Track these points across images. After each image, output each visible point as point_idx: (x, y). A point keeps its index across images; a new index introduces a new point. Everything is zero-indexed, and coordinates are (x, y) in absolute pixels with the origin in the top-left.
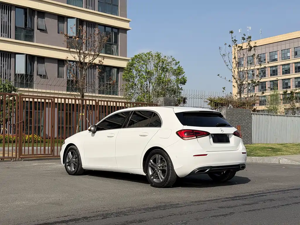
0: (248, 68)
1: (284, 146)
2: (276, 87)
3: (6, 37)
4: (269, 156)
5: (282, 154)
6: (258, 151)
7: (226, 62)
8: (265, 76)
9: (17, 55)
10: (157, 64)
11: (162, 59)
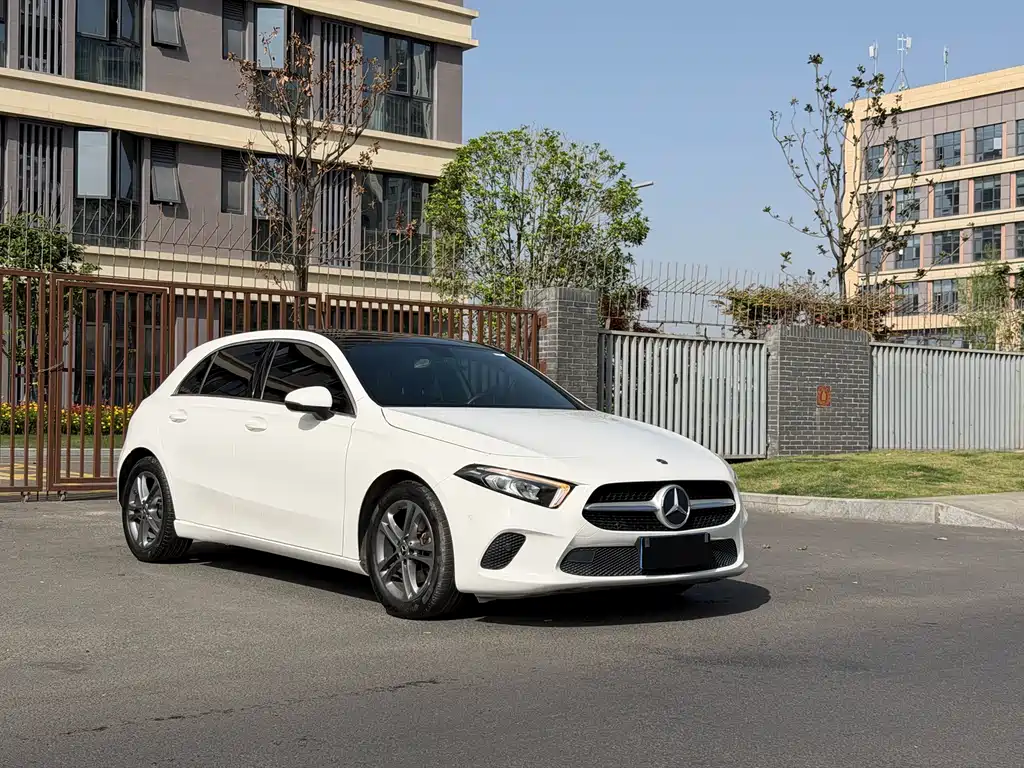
0: (869, 188)
1: (972, 463)
2: (994, 250)
3: (45, 70)
4: (905, 496)
5: (954, 492)
6: (873, 479)
7: (795, 164)
8: (956, 211)
9: (81, 134)
10: (547, 170)
11: (564, 154)
